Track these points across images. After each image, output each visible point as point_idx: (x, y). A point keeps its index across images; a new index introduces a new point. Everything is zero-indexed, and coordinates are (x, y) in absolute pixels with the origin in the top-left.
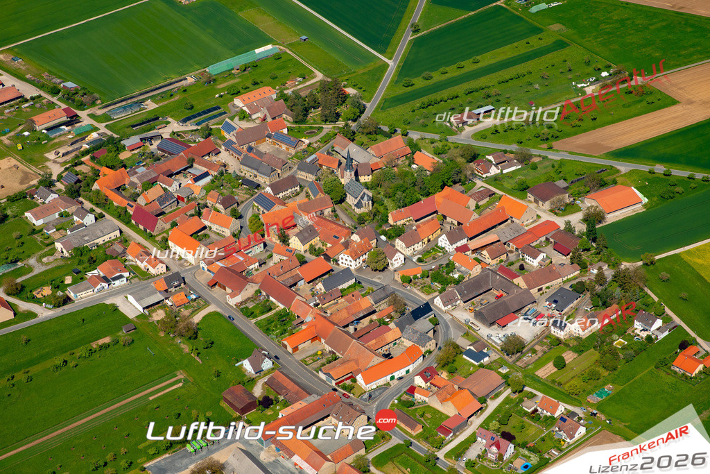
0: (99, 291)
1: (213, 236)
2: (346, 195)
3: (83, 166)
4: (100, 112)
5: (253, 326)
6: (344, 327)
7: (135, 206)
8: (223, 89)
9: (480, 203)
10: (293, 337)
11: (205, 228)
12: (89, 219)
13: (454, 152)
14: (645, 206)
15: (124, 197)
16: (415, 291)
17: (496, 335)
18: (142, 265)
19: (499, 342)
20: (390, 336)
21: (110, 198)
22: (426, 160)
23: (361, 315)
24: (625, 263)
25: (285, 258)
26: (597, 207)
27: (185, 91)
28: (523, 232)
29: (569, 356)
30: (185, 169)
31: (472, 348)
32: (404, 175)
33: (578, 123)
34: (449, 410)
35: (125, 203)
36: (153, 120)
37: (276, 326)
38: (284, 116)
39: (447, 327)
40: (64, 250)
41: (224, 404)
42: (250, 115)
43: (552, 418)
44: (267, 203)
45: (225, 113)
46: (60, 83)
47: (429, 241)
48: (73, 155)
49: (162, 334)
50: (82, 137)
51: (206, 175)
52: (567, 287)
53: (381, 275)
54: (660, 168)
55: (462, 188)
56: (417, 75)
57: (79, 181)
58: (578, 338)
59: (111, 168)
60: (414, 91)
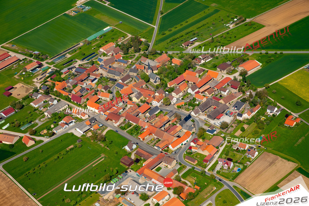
0: (65, 129)
1: (103, 101)
2: (150, 79)
3: (48, 82)
4: (50, 61)
5: (126, 133)
6: (160, 128)
7: (71, 95)
8: (94, 46)
9: (200, 74)
10: (142, 135)
11: (99, 99)
12: (55, 102)
13: (187, 57)
14: (261, 66)
15: (66, 92)
16: (183, 111)
17: (217, 123)
18: (79, 116)
19: (219, 125)
20: (178, 129)
21: (61, 93)
22: (177, 61)
23: (165, 123)
24: (258, 89)
25: (132, 106)
26: (244, 69)
27: (80, 48)
28: (219, 83)
29: (246, 126)
30: (87, 78)
31: (209, 129)
32: (170, 68)
33: (230, 39)
34: (206, 153)
35: (67, 94)
36: (71, 61)
37: (134, 132)
38: (120, 52)
39: (198, 122)
40: (48, 115)
41: (121, 164)
42: (107, 54)
43: (244, 150)
44: (121, 86)
45: (97, 55)
46: (32, 52)
47: (184, 91)
48: (43, 78)
49: (92, 141)
50: (45, 71)
51: (95, 79)
52: (239, 101)
53: (169, 107)
54: (264, 52)
55: (192, 70)
56: (166, 30)
57: (48, 88)
58: (247, 119)
59: (59, 82)
60: (166, 36)
